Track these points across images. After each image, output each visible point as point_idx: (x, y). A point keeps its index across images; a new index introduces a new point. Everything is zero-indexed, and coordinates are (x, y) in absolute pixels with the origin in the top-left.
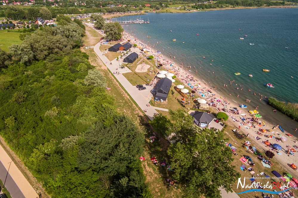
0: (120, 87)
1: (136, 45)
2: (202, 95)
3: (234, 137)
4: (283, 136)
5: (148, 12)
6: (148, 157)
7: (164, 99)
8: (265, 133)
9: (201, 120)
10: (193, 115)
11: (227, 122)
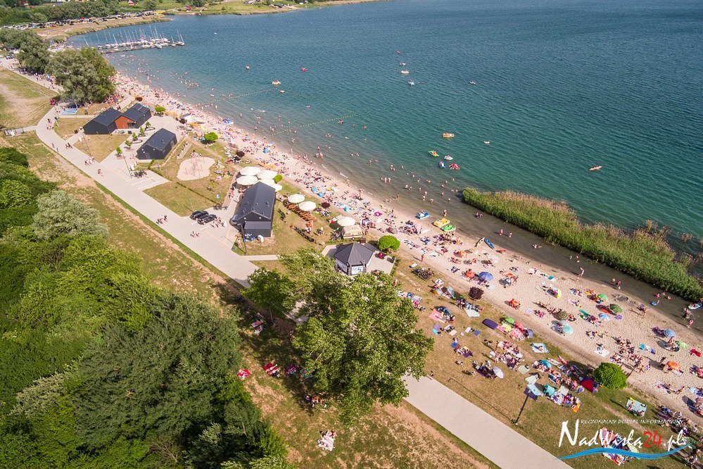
0: (149, 227)
1: (164, 110)
2: (345, 209)
3: (415, 278)
4: (493, 256)
5: (173, 14)
6: (255, 366)
7: (266, 233)
8: (466, 257)
9: (350, 262)
10: (334, 255)
11: (399, 254)
